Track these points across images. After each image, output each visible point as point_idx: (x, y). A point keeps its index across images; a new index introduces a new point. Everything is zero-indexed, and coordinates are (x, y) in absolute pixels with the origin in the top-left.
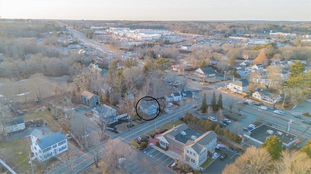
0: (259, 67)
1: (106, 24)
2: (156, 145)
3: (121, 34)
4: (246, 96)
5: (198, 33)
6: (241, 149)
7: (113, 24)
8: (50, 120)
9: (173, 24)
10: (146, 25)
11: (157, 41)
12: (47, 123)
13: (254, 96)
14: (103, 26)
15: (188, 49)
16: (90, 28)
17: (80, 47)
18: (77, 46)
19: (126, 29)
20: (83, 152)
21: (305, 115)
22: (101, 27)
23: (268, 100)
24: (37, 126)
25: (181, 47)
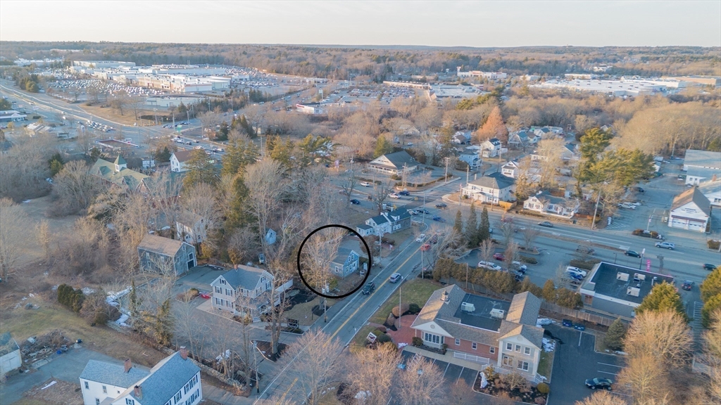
0: (495, 145)
1: (56, 53)
2: (414, 346)
3: (120, 78)
4: (513, 208)
5: (312, 74)
6: (587, 321)
7: (77, 51)
8: (82, 328)
9: (244, 53)
10: (175, 54)
11: (231, 94)
12: (80, 337)
13: (528, 207)
14: (48, 56)
15: (317, 111)
16: (15, 64)
17: (20, 116)
18: (10, 114)
19: (127, 66)
20: (247, 397)
21: (637, 235)
22: (48, 61)
23: (558, 212)
24: (60, 353)
25: (296, 108)
